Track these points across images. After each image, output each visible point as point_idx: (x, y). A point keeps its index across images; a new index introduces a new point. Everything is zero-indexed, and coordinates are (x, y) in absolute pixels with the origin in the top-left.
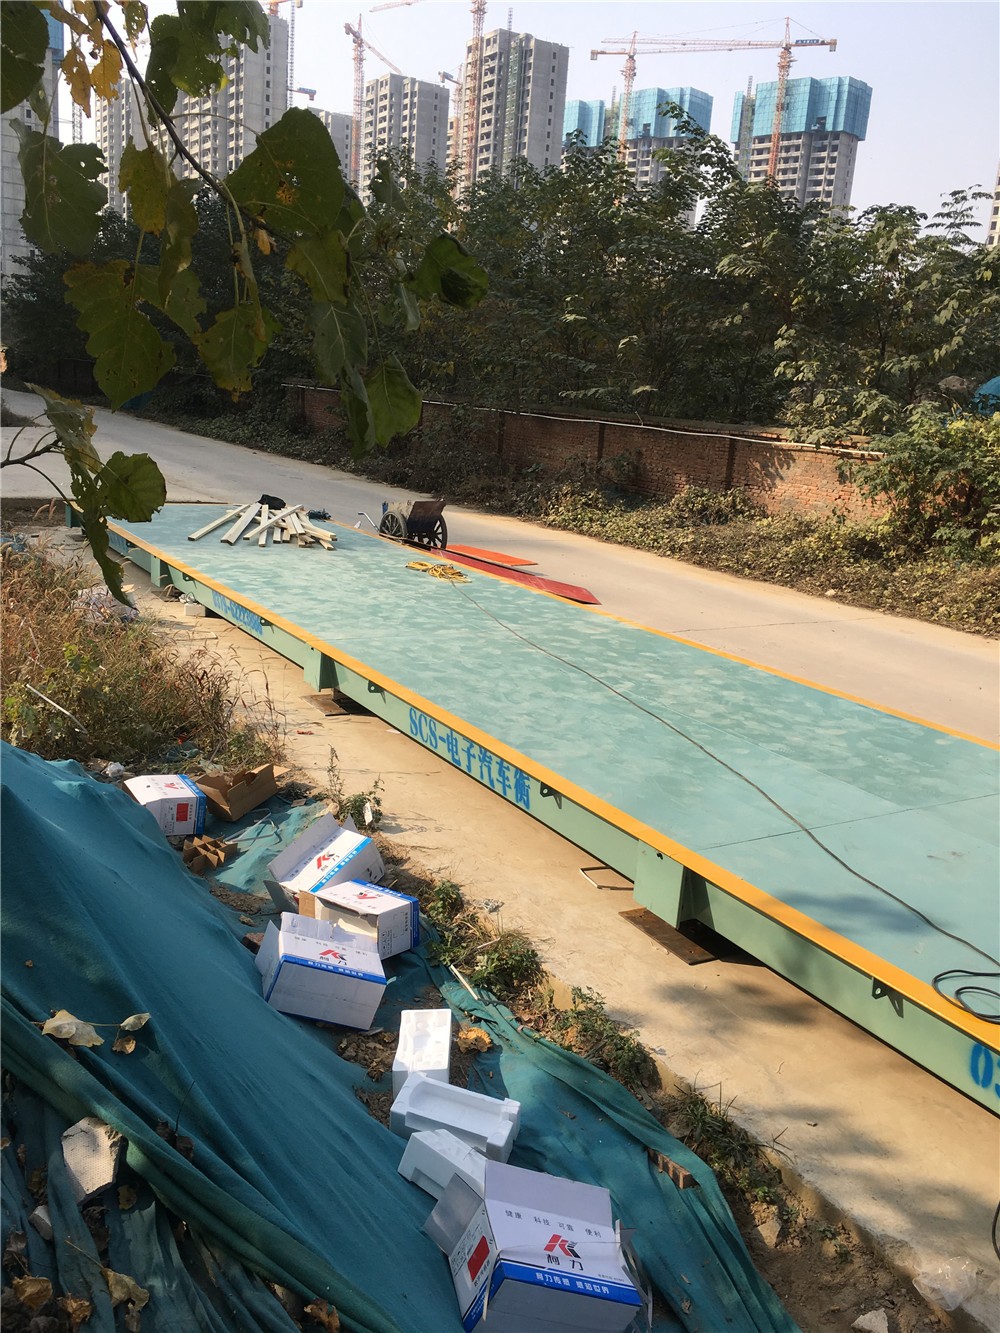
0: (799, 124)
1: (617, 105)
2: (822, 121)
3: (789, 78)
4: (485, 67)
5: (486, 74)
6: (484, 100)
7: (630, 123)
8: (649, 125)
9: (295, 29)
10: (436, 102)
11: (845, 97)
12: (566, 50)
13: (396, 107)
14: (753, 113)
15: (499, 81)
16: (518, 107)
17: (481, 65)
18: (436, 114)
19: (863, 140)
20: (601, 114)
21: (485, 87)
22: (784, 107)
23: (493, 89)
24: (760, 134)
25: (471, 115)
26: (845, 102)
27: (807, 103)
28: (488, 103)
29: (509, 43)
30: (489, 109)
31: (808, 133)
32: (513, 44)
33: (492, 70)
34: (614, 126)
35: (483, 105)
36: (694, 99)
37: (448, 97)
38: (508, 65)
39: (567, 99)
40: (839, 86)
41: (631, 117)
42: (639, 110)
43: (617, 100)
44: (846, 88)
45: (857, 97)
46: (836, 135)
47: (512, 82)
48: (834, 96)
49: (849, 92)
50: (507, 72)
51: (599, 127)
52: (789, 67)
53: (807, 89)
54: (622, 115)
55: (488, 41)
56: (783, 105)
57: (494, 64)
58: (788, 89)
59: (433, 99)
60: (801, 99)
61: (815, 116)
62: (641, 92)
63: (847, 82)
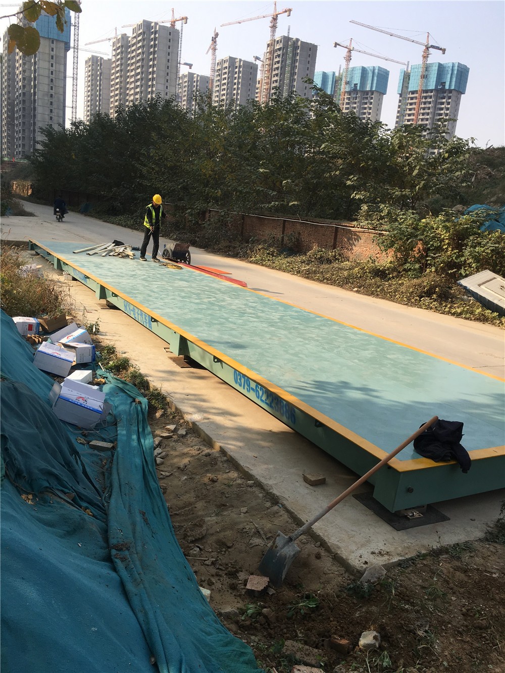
0: (432, 86)
1: (341, 74)
2: (443, 84)
3: (428, 62)
4: (276, 54)
5: (276, 58)
6: (275, 70)
7: (347, 83)
8: (357, 84)
9: (183, 34)
10: (251, 71)
11: (455, 72)
12: (317, 46)
13: (231, 73)
14: (409, 80)
15: (282, 61)
16: (291, 74)
17: (274, 53)
18: (251, 76)
19: (464, 94)
20: (333, 78)
21: (275, 64)
22: (425, 77)
23: (279, 65)
24: (412, 90)
25: (268, 77)
26: (455, 75)
27: (436, 75)
28: (276, 72)
29: (288, 42)
30: (277, 75)
31: (436, 90)
32: (290, 43)
33: (279, 56)
34: (339, 84)
35: (274, 73)
36: (380, 72)
37: (257, 68)
38: (287, 53)
39: (316, 71)
40: (453, 67)
41: (348, 80)
42: (352, 76)
43: (341, 72)
44: (456, 68)
45: (462, 72)
46: (450, 91)
47: (289, 62)
48: (450, 72)
49: (458, 70)
50: (286, 57)
51: (332, 85)
52: (428, 57)
53: (437, 68)
54: (344, 79)
55: (278, 41)
56: (424, 76)
57: (280, 53)
58: (427, 68)
59: (250, 69)
60: (433, 73)
61: (440, 81)
62: (354, 68)
63: (457, 65)
